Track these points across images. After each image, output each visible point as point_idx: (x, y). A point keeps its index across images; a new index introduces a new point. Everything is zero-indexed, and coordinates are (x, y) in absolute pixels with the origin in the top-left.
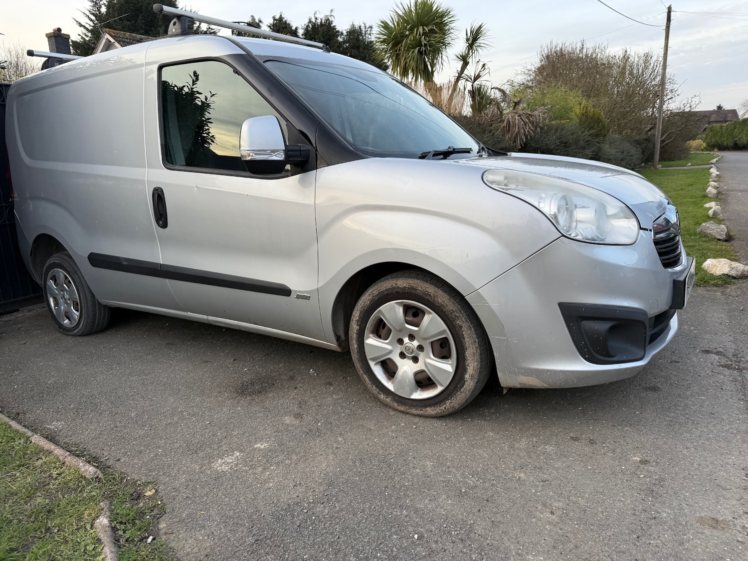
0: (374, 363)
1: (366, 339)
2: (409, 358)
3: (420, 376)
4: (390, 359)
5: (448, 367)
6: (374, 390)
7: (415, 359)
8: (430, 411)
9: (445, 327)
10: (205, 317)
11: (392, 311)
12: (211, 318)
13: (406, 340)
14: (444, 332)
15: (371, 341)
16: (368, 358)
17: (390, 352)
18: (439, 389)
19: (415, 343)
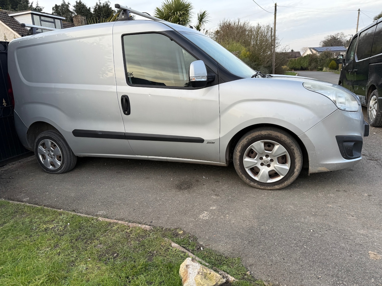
0: (248, 169)
1: (244, 159)
2: (265, 165)
3: (271, 173)
4: (256, 167)
5: (287, 167)
6: (248, 181)
7: (269, 166)
8: (277, 187)
9: (285, 150)
10: (147, 157)
11: (258, 146)
12: (149, 157)
13: (264, 158)
14: (285, 152)
15: (247, 160)
16: (245, 167)
17: (257, 163)
18: (281, 177)
19: (269, 158)
